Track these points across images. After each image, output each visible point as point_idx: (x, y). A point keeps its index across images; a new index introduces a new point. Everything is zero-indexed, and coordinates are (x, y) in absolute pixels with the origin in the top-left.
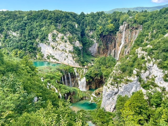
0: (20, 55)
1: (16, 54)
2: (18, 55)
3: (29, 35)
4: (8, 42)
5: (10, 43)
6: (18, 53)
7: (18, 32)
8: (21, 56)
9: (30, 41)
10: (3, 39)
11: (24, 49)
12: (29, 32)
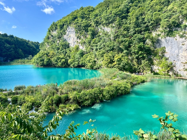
0: (119, 64)
1: (112, 62)
2: (115, 63)
3: (137, 25)
4: (96, 43)
5: (99, 43)
6: (116, 59)
7: (114, 25)
8: (121, 66)
9: (139, 36)
10: (89, 39)
11: (125, 51)
12: (137, 19)
